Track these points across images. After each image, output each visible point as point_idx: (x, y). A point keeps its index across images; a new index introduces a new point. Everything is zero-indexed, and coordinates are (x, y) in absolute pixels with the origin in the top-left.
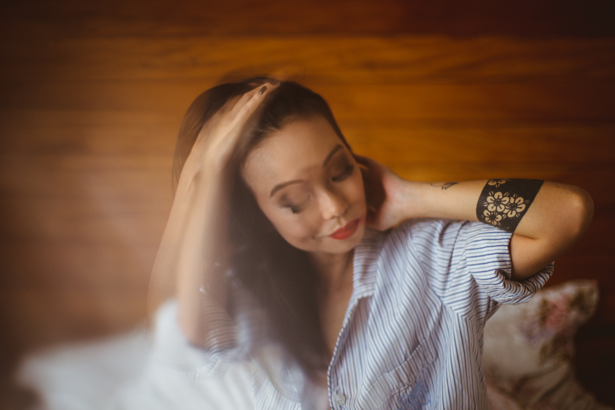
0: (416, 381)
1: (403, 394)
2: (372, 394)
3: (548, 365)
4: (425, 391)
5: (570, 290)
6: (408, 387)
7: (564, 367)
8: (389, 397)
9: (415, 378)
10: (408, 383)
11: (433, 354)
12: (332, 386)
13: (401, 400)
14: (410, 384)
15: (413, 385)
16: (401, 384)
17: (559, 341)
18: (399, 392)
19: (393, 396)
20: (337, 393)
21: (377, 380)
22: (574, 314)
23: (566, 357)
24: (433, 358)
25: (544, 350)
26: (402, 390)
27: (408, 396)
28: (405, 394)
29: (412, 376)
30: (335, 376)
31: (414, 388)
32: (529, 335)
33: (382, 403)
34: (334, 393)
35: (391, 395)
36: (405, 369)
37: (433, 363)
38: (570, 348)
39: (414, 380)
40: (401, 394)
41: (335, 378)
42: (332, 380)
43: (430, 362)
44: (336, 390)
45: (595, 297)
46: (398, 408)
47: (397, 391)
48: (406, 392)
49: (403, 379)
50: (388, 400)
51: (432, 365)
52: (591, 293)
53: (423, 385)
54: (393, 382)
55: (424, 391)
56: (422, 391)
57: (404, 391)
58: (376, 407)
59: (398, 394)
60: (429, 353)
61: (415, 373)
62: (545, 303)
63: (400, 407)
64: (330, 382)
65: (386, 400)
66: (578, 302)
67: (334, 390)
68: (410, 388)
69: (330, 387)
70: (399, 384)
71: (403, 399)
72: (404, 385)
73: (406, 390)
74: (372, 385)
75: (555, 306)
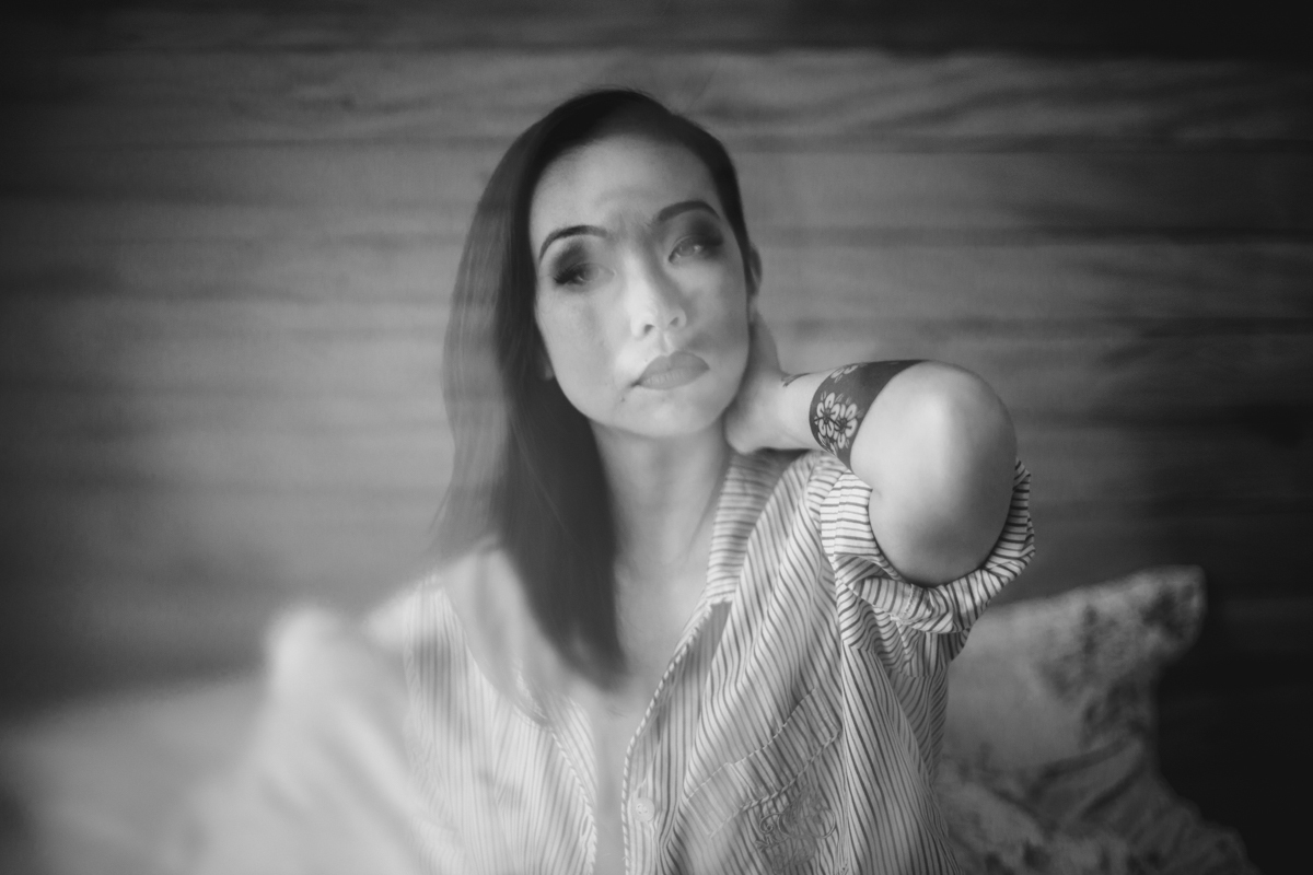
0: (796, 783)
1: (769, 810)
2: (698, 804)
3: (1099, 744)
4: (822, 808)
5: (1144, 588)
6: (779, 796)
7: (1135, 749)
8: (736, 813)
9: (795, 776)
10: (779, 788)
11: (831, 725)
12: (633, 780)
13: (765, 821)
14: (784, 789)
15: (789, 792)
16: (762, 789)
17: (1121, 692)
18: (760, 805)
19: (747, 811)
20: (639, 796)
21: (709, 775)
22: (1154, 638)
23: (1136, 727)
24: (832, 736)
25: (1090, 714)
26: (767, 802)
27: (781, 816)
28: (774, 811)
29: (787, 772)
30: (642, 758)
31: (792, 799)
32: (1059, 682)
33: (721, 825)
34: (634, 794)
35: (741, 809)
36: (770, 756)
37: (833, 744)
38: (1144, 711)
39: (792, 782)
40: (765, 809)
41: (641, 764)
42: (634, 766)
43: (826, 744)
44: (638, 788)
45: (1196, 603)
46: (758, 839)
47: (755, 803)
48: (775, 806)
49: (766, 779)
50: (735, 819)
51: (832, 749)
52: (1188, 593)
53: (816, 795)
54: (745, 784)
55: (818, 807)
56: (815, 809)
57: (771, 804)
58: (707, 833)
59: (757, 809)
60: (821, 724)
61: (793, 767)
62: (1091, 616)
63: (761, 837)
64: (630, 770)
65: (729, 819)
66: (1161, 612)
67: (635, 789)
68: (784, 799)
69: (628, 781)
70: (757, 788)
71: (769, 821)
72: (769, 791)
73: (774, 801)
74: (698, 785)
75: (1113, 623)
